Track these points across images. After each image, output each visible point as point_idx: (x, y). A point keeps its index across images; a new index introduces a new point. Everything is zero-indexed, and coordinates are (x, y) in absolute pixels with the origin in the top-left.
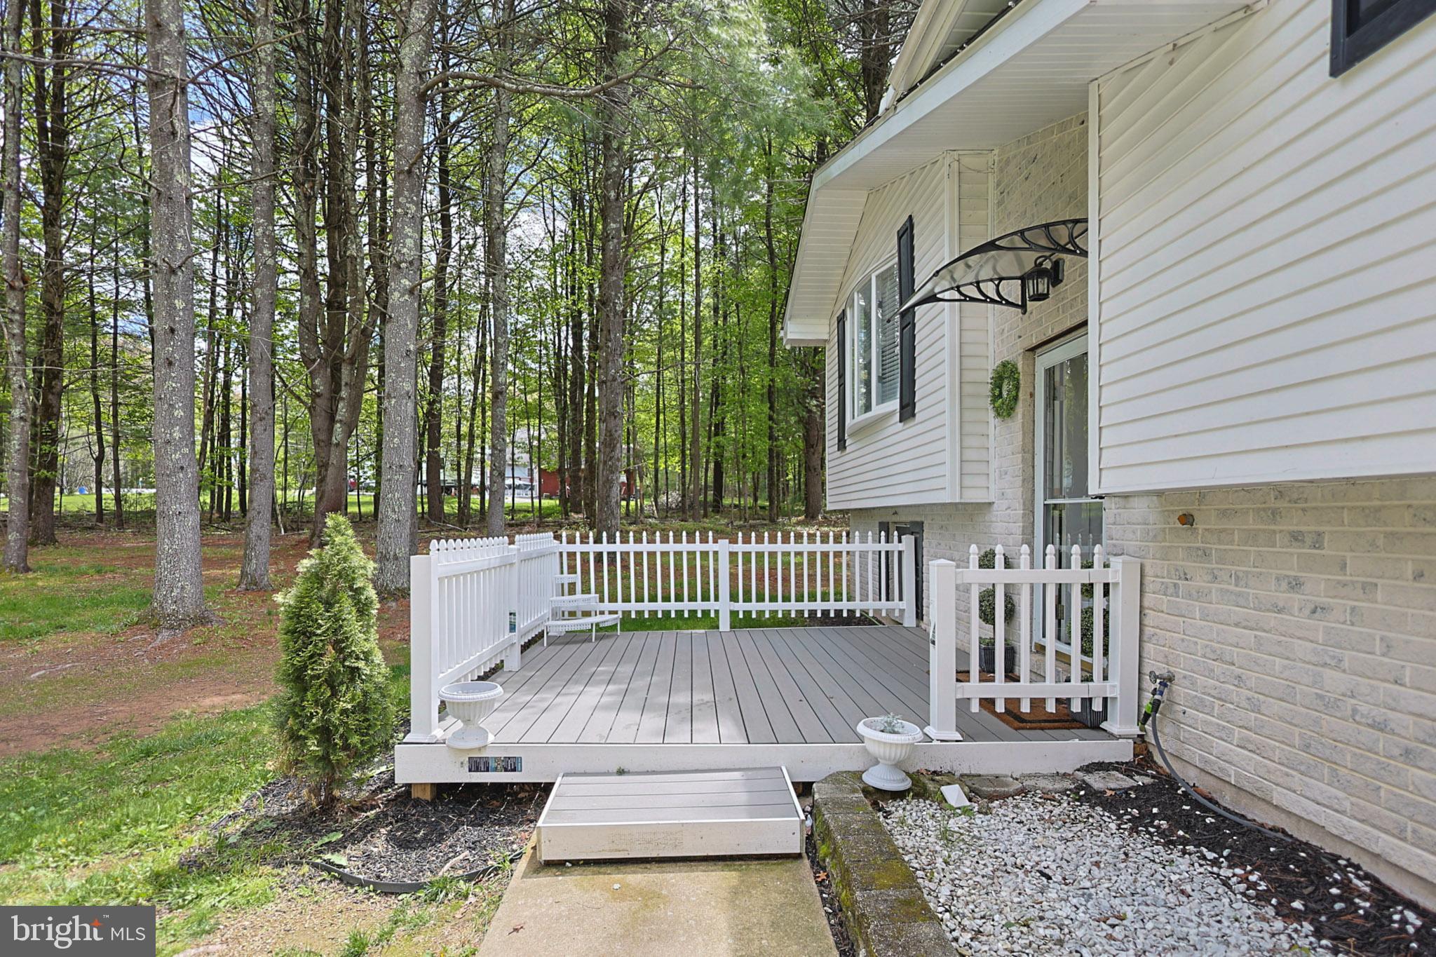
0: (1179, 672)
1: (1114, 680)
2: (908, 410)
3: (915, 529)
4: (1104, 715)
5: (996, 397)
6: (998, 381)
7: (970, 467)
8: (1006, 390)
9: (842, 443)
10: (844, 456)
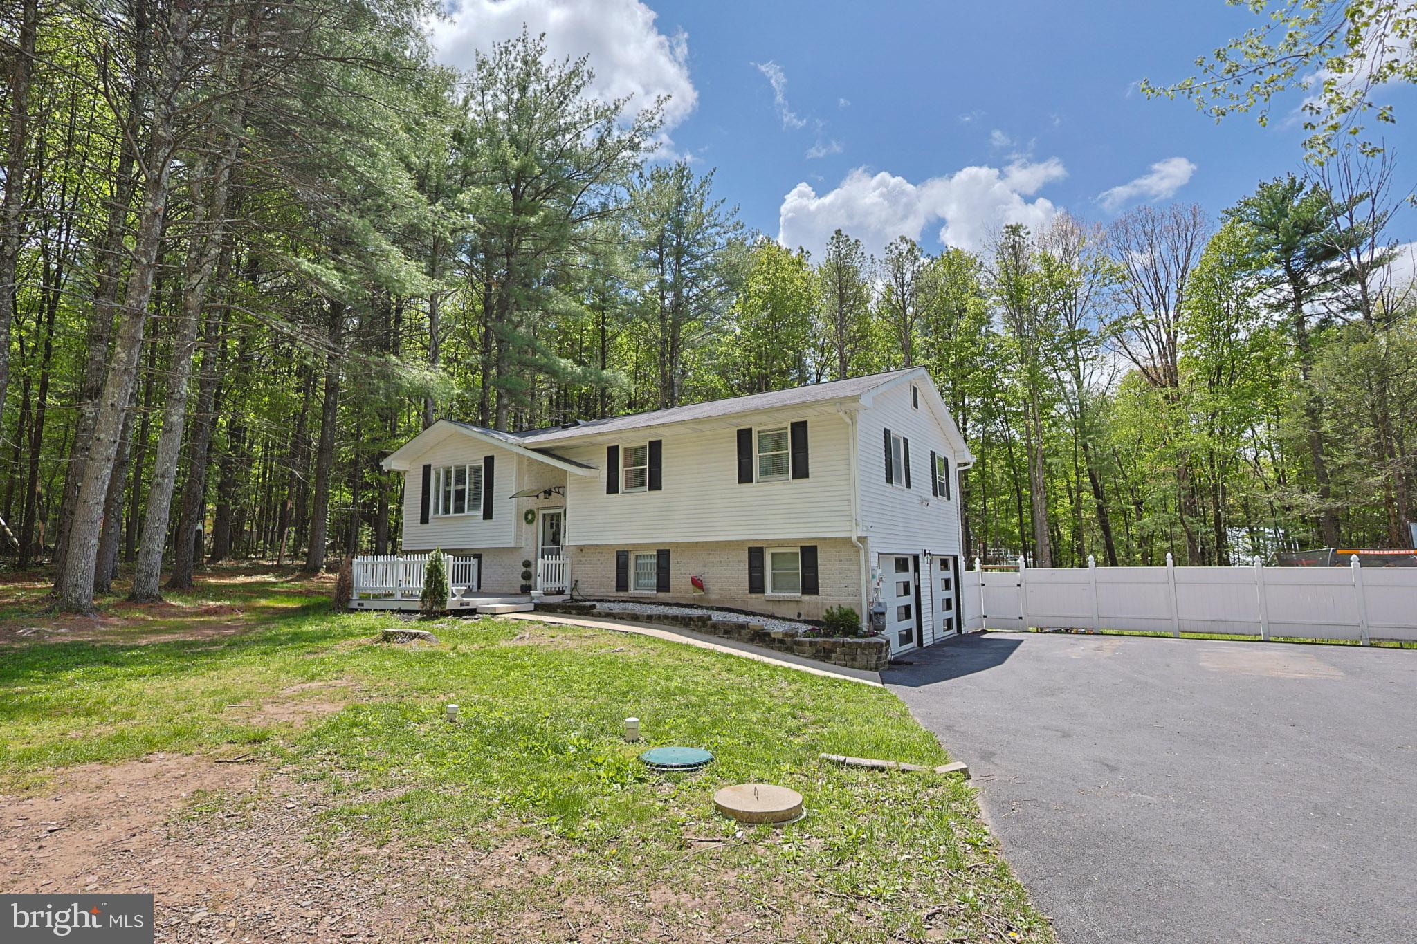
0: (579, 579)
1: (567, 583)
2: (488, 515)
3: (479, 557)
4: (564, 591)
5: (526, 518)
6: (526, 514)
7: (518, 537)
8: (529, 517)
9: (424, 519)
10: (425, 526)
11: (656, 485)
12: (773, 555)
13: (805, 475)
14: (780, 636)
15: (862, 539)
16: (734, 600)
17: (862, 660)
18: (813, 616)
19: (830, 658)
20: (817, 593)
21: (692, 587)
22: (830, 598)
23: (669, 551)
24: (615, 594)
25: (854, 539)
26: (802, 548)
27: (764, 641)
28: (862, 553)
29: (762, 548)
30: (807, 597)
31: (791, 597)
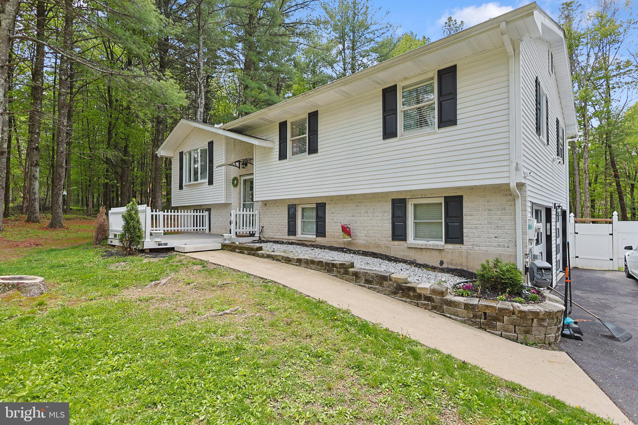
0: (264, 225)
1: (256, 228)
2: (211, 182)
3: (209, 210)
4: (254, 234)
5: (233, 183)
6: (234, 180)
7: (228, 196)
8: (235, 182)
9: (181, 187)
10: (182, 191)
11: (313, 149)
12: (416, 206)
13: (452, 122)
14: (428, 293)
15: (521, 186)
16: (378, 246)
17: (537, 333)
18: (456, 265)
19: (494, 327)
20: (462, 242)
21: (342, 233)
22: (476, 248)
23: (325, 204)
24: (287, 237)
25: (513, 185)
26: (446, 198)
27: (408, 296)
28: (519, 202)
29: (405, 199)
30: (450, 246)
31: (434, 245)
